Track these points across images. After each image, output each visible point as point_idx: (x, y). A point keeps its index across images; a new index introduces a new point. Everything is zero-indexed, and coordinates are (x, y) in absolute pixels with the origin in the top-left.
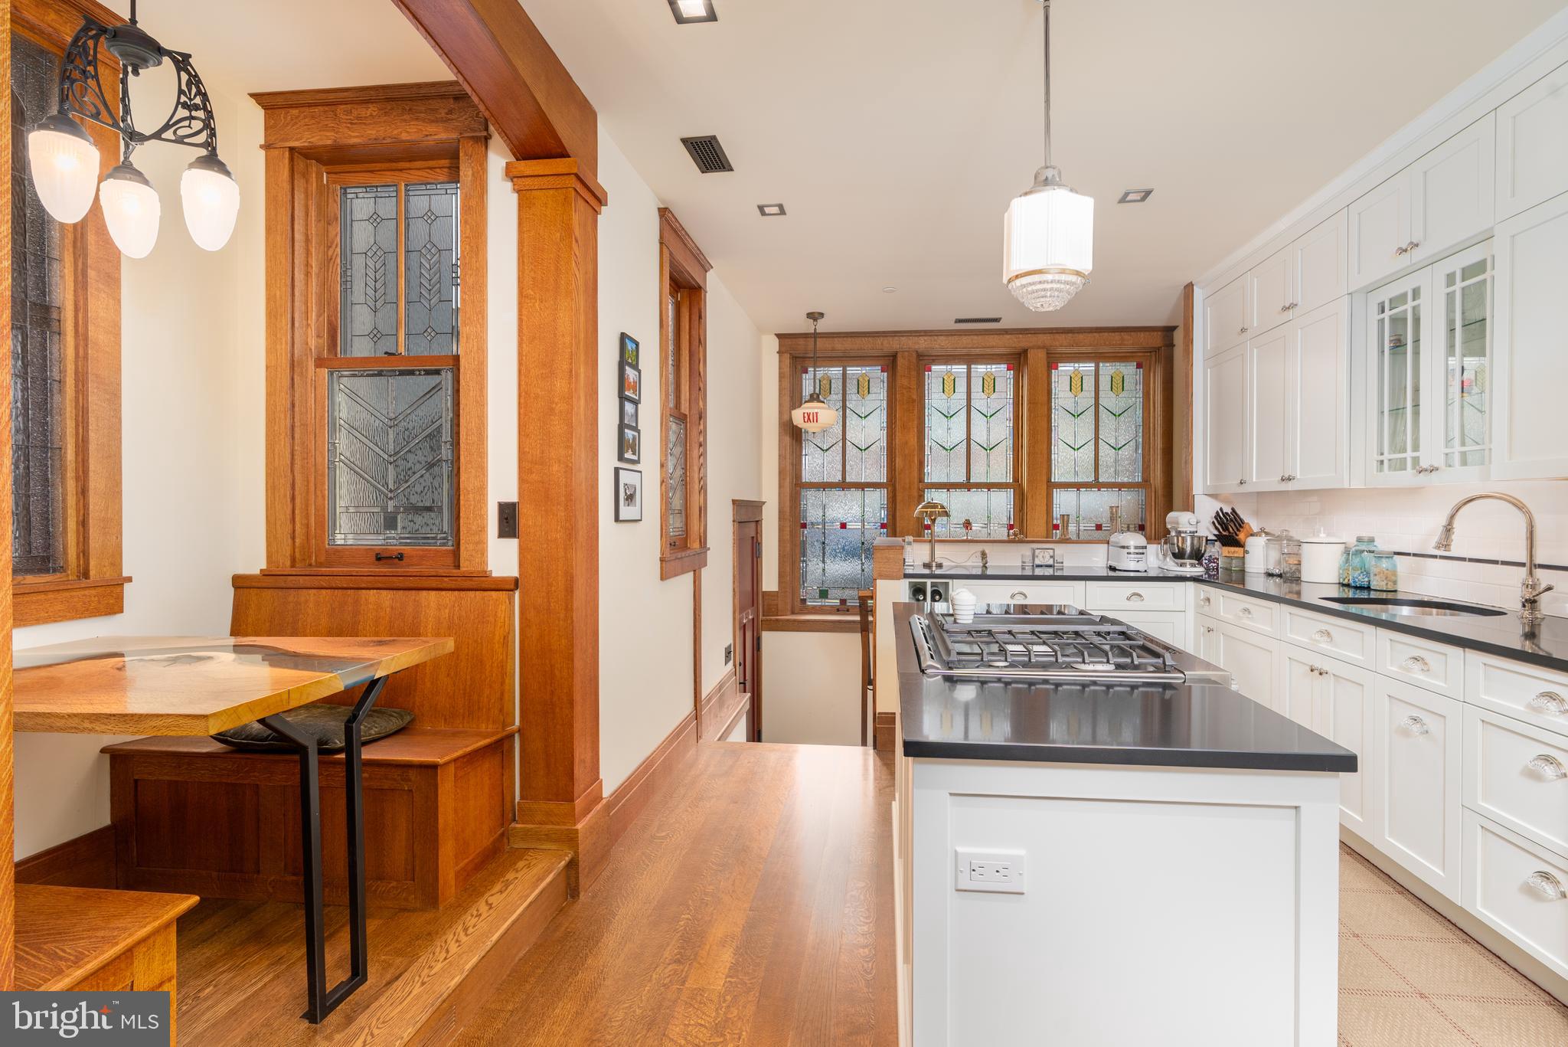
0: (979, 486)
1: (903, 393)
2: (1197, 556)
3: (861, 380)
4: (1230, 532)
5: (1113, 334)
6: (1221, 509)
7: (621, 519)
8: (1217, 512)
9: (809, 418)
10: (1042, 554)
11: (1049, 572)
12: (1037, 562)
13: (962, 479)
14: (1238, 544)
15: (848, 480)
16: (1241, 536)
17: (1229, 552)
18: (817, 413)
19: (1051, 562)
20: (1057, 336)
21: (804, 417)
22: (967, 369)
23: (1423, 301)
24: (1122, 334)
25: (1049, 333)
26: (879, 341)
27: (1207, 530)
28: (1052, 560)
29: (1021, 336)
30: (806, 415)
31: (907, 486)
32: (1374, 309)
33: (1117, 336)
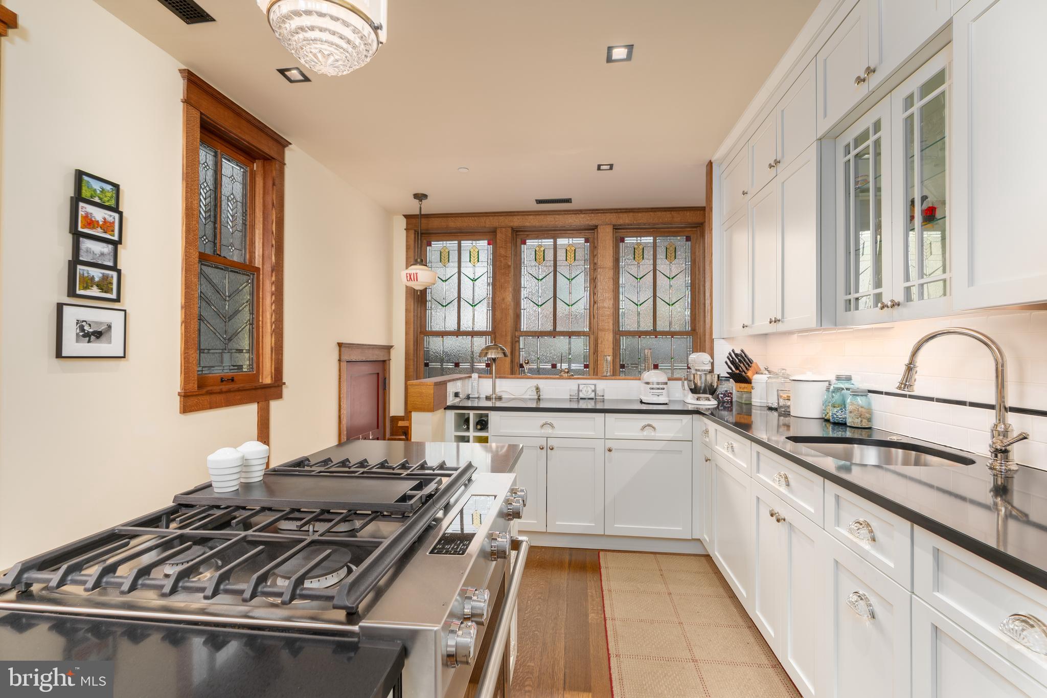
0: (563, 334)
1: (501, 261)
2: (712, 391)
3: (472, 251)
4: (740, 371)
5: (665, 213)
6: (733, 351)
7: (63, 355)
8: (730, 354)
9: (410, 278)
10: (585, 389)
11: (590, 405)
12: (581, 395)
13: (549, 327)
14: (747, 381)
15: (463, 328)
16: (749, 374)
17: (740, 388)
18: (417, 274)
19: (592, 395)
20: (621, 215)
21: (407, 277)
22: (554, 242)
23: (884, 133)
24: (672, 213)
25: (615, 212)
26: (483, 220)
27: (722, 370)
28: (593, 393)
29: (593, 215)
30: (408, 275)
31: (504, 334)
32: (841, 151)
33: (668, 214)
